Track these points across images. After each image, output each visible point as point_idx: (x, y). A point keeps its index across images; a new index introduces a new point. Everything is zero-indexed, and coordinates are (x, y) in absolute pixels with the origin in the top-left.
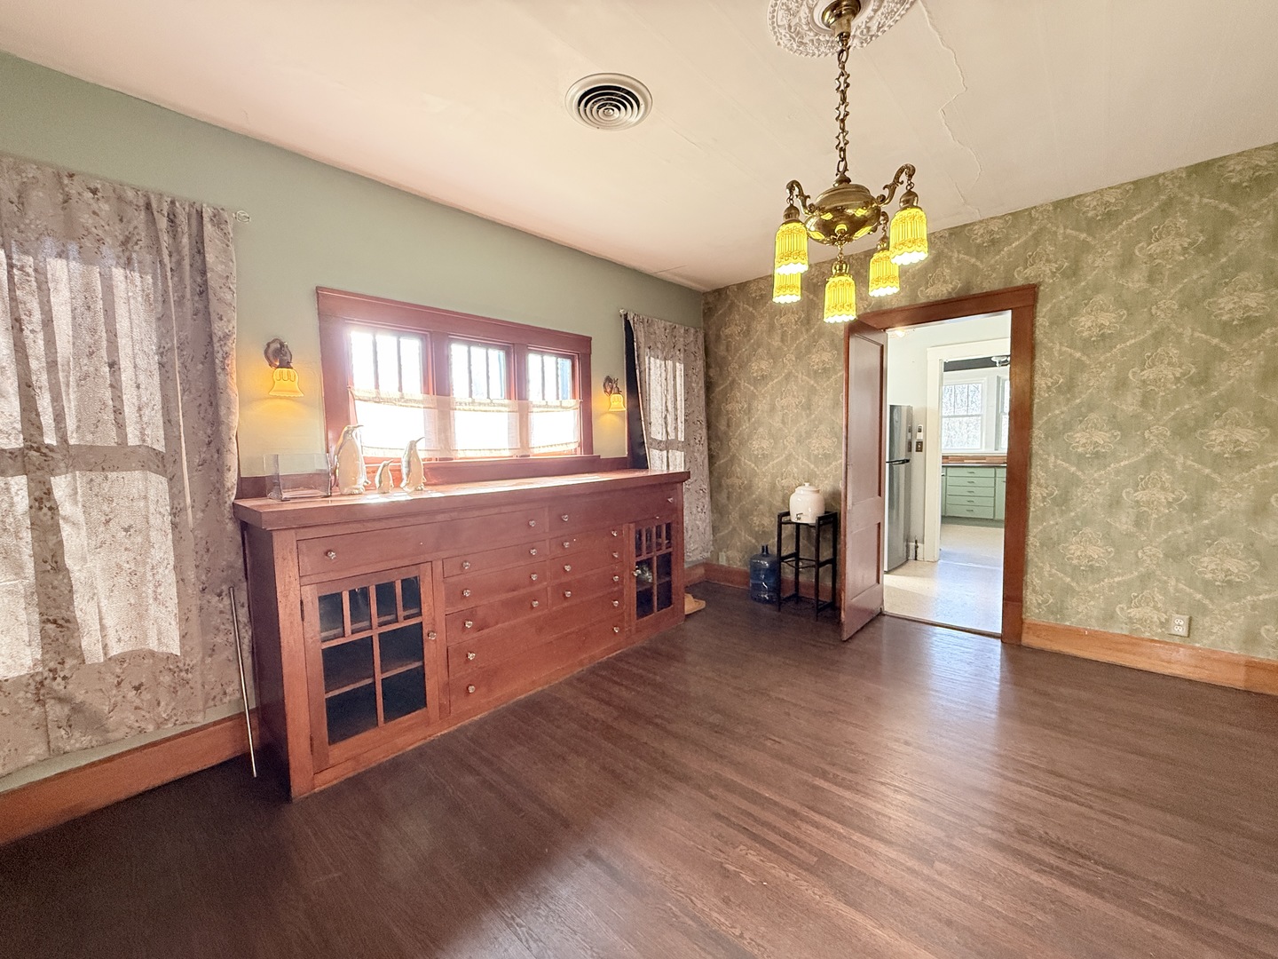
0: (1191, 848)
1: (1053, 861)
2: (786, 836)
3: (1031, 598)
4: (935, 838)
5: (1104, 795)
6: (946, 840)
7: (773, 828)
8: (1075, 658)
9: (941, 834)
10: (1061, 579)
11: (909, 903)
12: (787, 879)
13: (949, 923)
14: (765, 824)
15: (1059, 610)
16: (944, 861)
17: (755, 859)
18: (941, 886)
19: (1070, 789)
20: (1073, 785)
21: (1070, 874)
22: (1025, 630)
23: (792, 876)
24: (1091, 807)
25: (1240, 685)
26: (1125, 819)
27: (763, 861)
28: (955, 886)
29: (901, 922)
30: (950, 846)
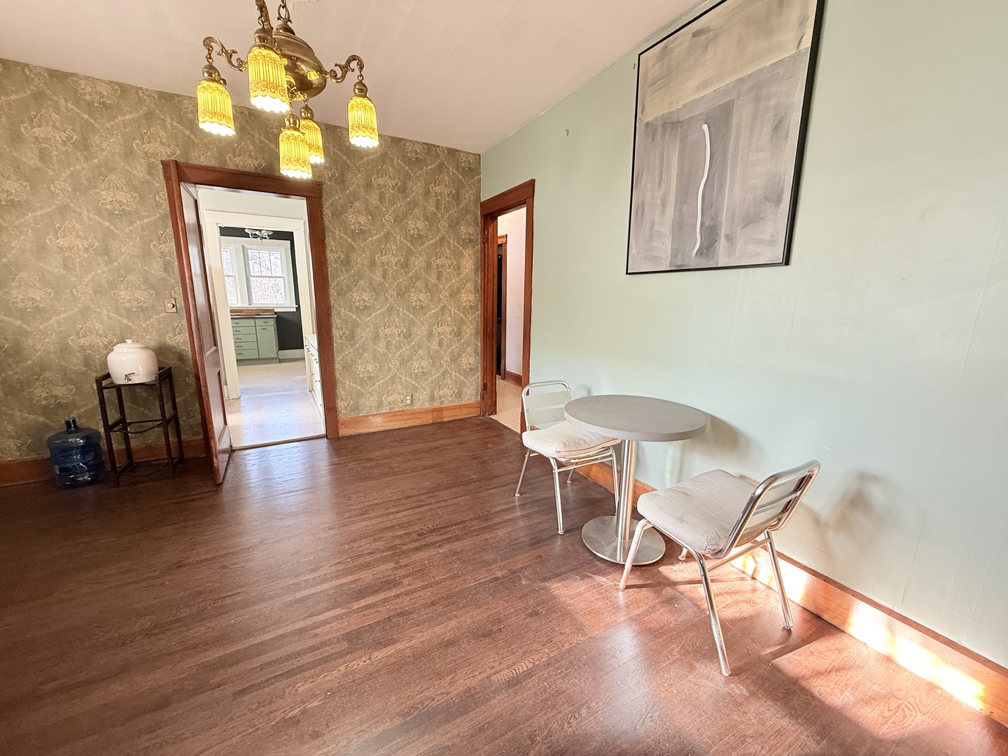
0: (467, 497)
1: (440, 538)
2: (313, 649)
3: (341, 405)
4: (392, 569)
5: (431, 495)
6: (397, 565)
7: (299, 654)
8: (369, 434)
9: (392, 565)
10: (355, 388)
11: (412, 613)
12: (341, 672)
13: (433, 603)
14: (288, 657)
15: (356, 408)
16: (404, 577)
17: (306, 686)
18: (414, 591)
19: (419, 501)
20: (418, 498)
21: (449, 538)
22: (340, 426)
23: (342, 668)
24: (431, 504)
25: (431, 421)
26: (445, 501)
27: (314, 681)
28: (421, 584)
29: (417, 626)
30: (401, 567)
